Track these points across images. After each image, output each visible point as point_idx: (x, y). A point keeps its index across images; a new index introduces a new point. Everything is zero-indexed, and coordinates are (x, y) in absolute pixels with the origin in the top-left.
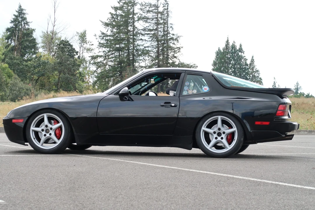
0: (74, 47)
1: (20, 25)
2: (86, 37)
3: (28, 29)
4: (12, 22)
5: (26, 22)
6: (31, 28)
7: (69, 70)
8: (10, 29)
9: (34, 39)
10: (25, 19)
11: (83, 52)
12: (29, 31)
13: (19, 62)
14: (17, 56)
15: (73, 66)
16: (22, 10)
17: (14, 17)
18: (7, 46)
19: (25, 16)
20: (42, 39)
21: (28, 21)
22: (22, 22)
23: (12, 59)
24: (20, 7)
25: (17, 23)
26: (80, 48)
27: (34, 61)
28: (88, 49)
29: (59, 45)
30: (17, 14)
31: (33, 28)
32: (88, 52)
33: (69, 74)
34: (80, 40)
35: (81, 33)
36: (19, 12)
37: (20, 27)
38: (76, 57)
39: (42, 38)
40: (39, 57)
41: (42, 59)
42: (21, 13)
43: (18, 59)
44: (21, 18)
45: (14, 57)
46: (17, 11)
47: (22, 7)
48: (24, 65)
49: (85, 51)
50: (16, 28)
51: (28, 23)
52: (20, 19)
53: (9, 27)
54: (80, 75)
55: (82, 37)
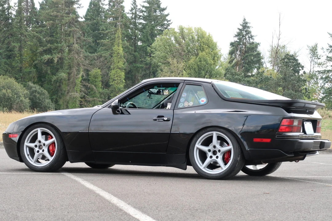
0: (299, 62)
1: (244, 39)
2: (317, 51)
3: (253, 43)
4: (236, 36)
5: (251, 35)
6: (256, 42)
7: (293, 86)
8: (234, 43)
9: (259, 54)
10: (249, 32)
11: (314, 67)
12: (253, 45)
13: (240, 78)
14: (239, 71)
15: (298, 82)
16: (247, 23)
17: (238, 31)
18: (230, 61)
19: (249, 30)
20: (270, 53)
21: (253, 35)
22: (246, 36)
23: (233, 75)
24: (245, 20)
25: (241, 37)
26: (311, 62)
27: (256, 77)
28: (319, 63)
29: (284, 59)
30: (241, 27)
31: (257, 42)
32: (319, 67)
33: (293, 90)
34: (310, 54)
35: (312, 47)
36: (244, 26)
37: (245, 41)
38: (301, 72)
39: (270, 52)
40: (262, 73)
41: (265, 74)
42: (246, 26)
43: (240, 75)
44: (246, 31)
45: (235, 73)
46: (241, 25)
47: (247, 21)
48: (246, 81)
49: (317, 65)
50: (240, 42)
51: (252, 36)
52: (244, 33)
53: (233, 41)
54: (306, 91)
55: (313, 51)
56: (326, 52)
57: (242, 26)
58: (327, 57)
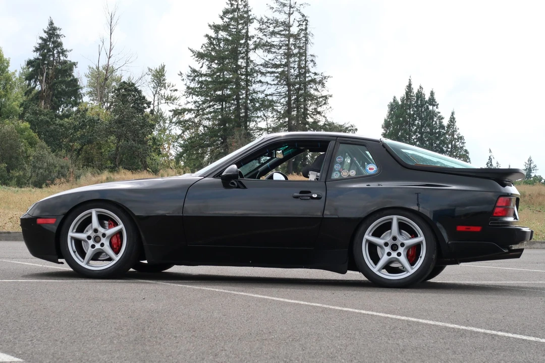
0: (144, 94)
1: (50, 55)
2: (164, 77)
3: (65, 62)
4: (37, 50)
5: (62, 50)
6: (70, 61)
7: (135, 133)
8: (33, 62)
9: (76, 80)
10: (60, 44)
11: (160, 103)
12: (66, 66)
13: (48, 119)
14: (45, 108)
15: (142, 127)
16: (55, 29)
17: (40, 41)
18: (28, 91)
19: (59, 40)
20: (88, 79)
21: (65, 49)
22: (54, 50)
23: (37, 114)
25: (46, 51)
26: (154, 95)
27: (74, 118)
28: (167, 97)
29: (118, 90)
30: (45, 36)
31: (72, 61)
32: (167, 103)
33: (134, 141)
34: (153, 81)
35: (156, 70)
36: (50, 34)
37: (52, 59)
38: (148, 110)
39: (89, 77)
40: (84, 111)
41: (89, 114)
42: (53, 34)
43: (47, 114)
44: (53, 43)
45: (40, 111)
46: (45, 32)
47: (56, 25)
48: (58, 125)
49: (163, 101)
50: (44, 60)
51: (65, 51)
52: (51, 46)
53: (32, 59)
54: (154, 143)
55: (157, 77)
56: (187, 80)
57: (47, 34)
58: (188, 88)
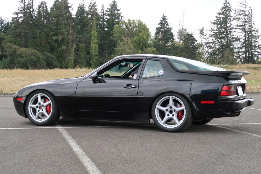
0: (194, 38)
1: (163, 26)
3: (169, 28)
4: (159, 24)
9: (172, 34)
10: (167, 22)
14: (161, 43)
15: (194, 49)
16: (165, 17)
17: (160, 21)
18: (156, 38)
19: (166, 20)
22: (165, 24)
23: (158, 45)
24: (164, 15)
25: (162, 24)
27: (171, 47)
29: (186, 36)
30: (162, 19)
31: (171, 27)
33: (191, 54)
34: (200, 33)
36: (163, 18)
37: (164, 27)
38: (196, 43)
40: (174, 44)
41: (176, 45)
45: (159, 44)
46: (162, 18)
47: (165, 15)
48: (165, 49)
50: (161, 27)
51: (168, 24)
52: (164, 22)
53: (158, 27)
54: (198, 54)
56: (209, 32)
58: (210, 35)
